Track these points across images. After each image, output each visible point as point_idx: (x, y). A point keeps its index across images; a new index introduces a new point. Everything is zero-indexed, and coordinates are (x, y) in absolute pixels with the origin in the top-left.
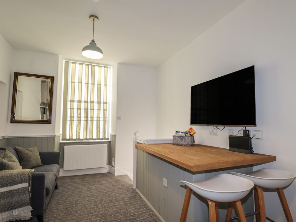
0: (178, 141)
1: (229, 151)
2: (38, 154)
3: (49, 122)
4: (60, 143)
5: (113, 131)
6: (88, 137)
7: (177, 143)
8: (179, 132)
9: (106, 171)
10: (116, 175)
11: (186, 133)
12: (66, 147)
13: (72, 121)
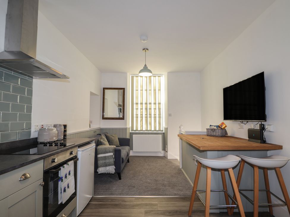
0: (211, 132)
1: (249, 141)
2: (117, 139)
3: (123, 118)
4: (130, 133)
5: (166, 125)
6: (148, 129)
7: (209, 134)
8: (212, 126)
9: (162, 155)
10: (168, 158)
11: (218, 127)
12: (134, 135)
13: (137, 117)
